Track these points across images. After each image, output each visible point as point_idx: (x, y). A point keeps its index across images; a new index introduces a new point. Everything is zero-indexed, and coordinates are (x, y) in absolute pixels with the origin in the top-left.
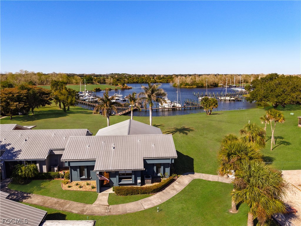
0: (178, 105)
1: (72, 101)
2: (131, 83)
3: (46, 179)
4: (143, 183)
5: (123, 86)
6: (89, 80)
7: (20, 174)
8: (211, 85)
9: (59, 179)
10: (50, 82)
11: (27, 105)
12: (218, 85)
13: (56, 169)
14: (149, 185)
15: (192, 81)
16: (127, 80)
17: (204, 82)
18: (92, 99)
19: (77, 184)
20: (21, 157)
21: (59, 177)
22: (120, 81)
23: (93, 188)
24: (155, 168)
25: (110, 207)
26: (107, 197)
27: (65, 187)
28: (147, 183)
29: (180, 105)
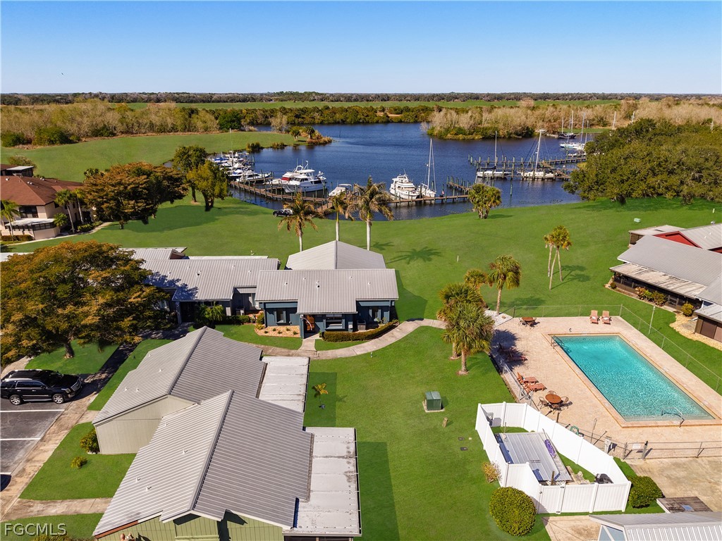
0: (429, 193)
1: (222, 190)
2: (329, 124)
3: (234, 324)
4: (355, 329)
5: (311, 137)
6: (234, 121)
7: (207, 316)
8: (516, 133)
9: (250, 324)
10: (147, 126)
11: (150, 204)
12: (533, 131)
13: (242, 312)
14: (362, 330)
15: (472, 122)
16: (318, 117)
17: (501, 126)
18: (250, 176)
19: (274, 330)
20: (200, 296)
21: (249, 322)
22: (303, 118)
23: (295, 333)
24: (371, 311)
25: (318, 352)
26: (314, 342)
27: (261, 333)
28: (361, 329)
29: (432, 192)
